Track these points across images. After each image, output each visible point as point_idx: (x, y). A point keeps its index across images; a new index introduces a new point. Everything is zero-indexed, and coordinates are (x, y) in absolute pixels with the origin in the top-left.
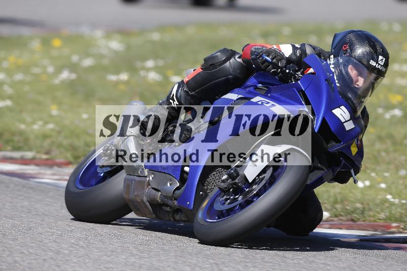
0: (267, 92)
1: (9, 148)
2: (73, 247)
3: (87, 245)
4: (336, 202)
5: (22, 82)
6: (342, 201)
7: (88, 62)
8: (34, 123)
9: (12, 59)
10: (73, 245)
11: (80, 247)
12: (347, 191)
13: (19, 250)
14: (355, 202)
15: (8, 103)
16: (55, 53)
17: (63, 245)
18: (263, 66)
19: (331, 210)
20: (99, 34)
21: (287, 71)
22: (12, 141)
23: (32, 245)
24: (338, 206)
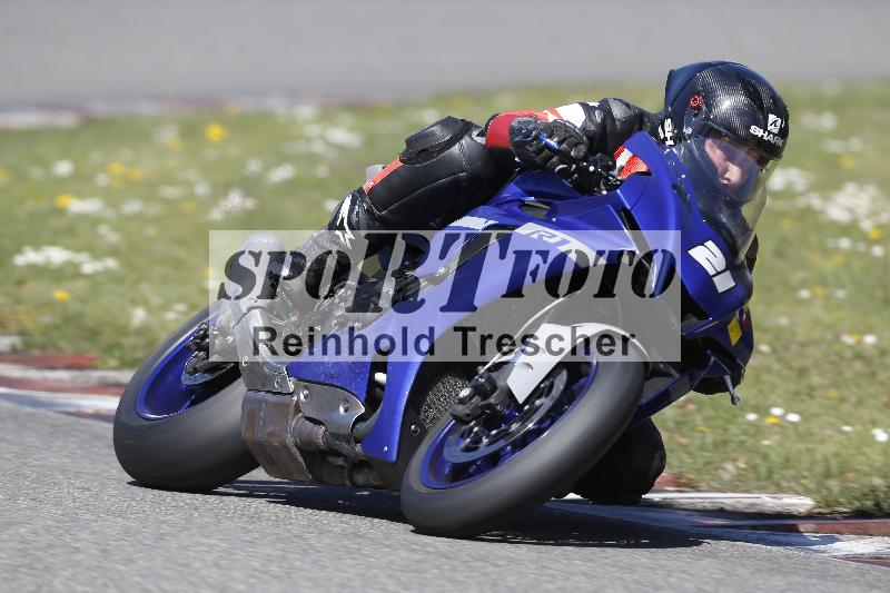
0: (550, 214)
1: (113, 362)
2: (253, 576)
3: (288, 573)
4: (828, 475)
5: (138, 218)
6: (842, 472)
7: (282, 173)
8: (166, 307)
9: (117, 168)
10: (257, 574)
11: (273, 577)
12: (852, 452)
13: (138, 583)
14: (870, 475)
15: (111, 263)
16: (211, 154)
17: (237, 575)
18: (538, 159)
19: (818, 492)
20: (305, 112)
21: (592, 168)
22: (119, 346)
23: (167, 572)
24: (834, 484)
